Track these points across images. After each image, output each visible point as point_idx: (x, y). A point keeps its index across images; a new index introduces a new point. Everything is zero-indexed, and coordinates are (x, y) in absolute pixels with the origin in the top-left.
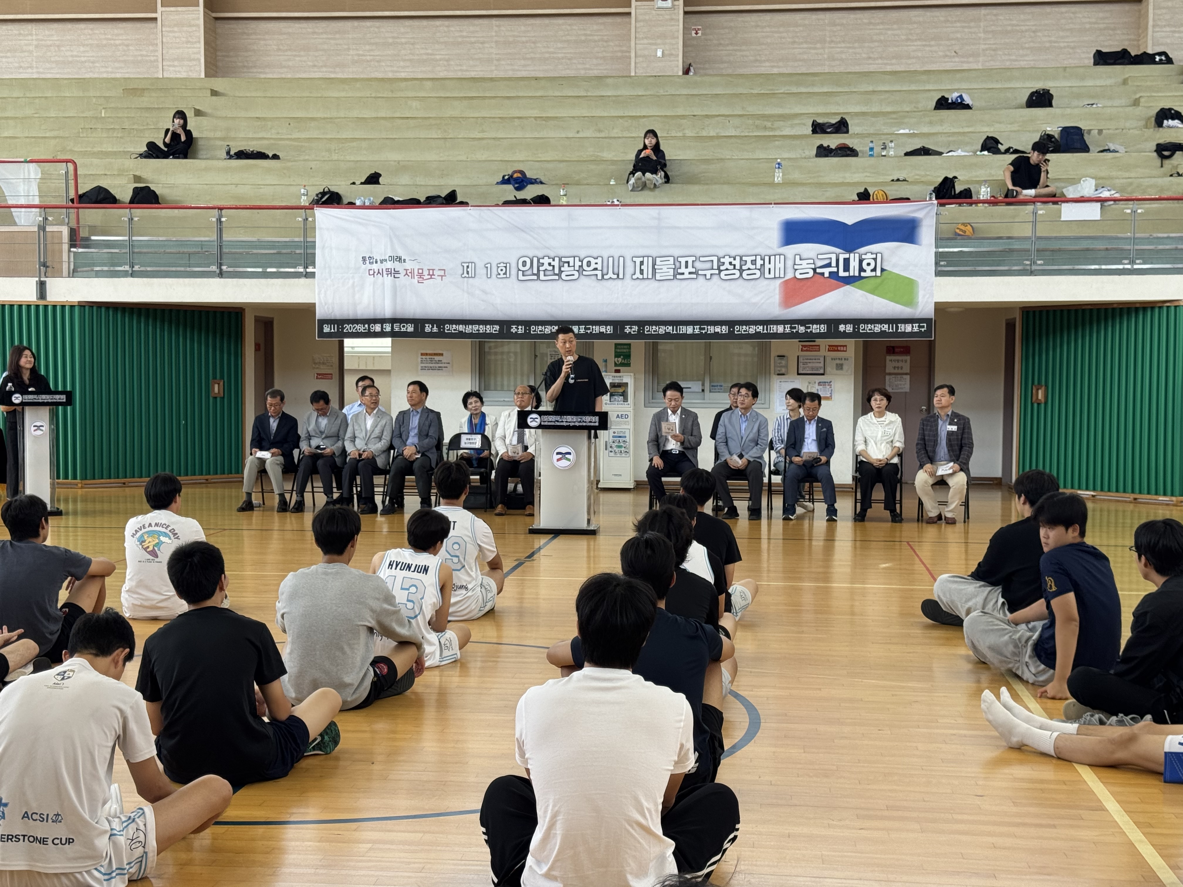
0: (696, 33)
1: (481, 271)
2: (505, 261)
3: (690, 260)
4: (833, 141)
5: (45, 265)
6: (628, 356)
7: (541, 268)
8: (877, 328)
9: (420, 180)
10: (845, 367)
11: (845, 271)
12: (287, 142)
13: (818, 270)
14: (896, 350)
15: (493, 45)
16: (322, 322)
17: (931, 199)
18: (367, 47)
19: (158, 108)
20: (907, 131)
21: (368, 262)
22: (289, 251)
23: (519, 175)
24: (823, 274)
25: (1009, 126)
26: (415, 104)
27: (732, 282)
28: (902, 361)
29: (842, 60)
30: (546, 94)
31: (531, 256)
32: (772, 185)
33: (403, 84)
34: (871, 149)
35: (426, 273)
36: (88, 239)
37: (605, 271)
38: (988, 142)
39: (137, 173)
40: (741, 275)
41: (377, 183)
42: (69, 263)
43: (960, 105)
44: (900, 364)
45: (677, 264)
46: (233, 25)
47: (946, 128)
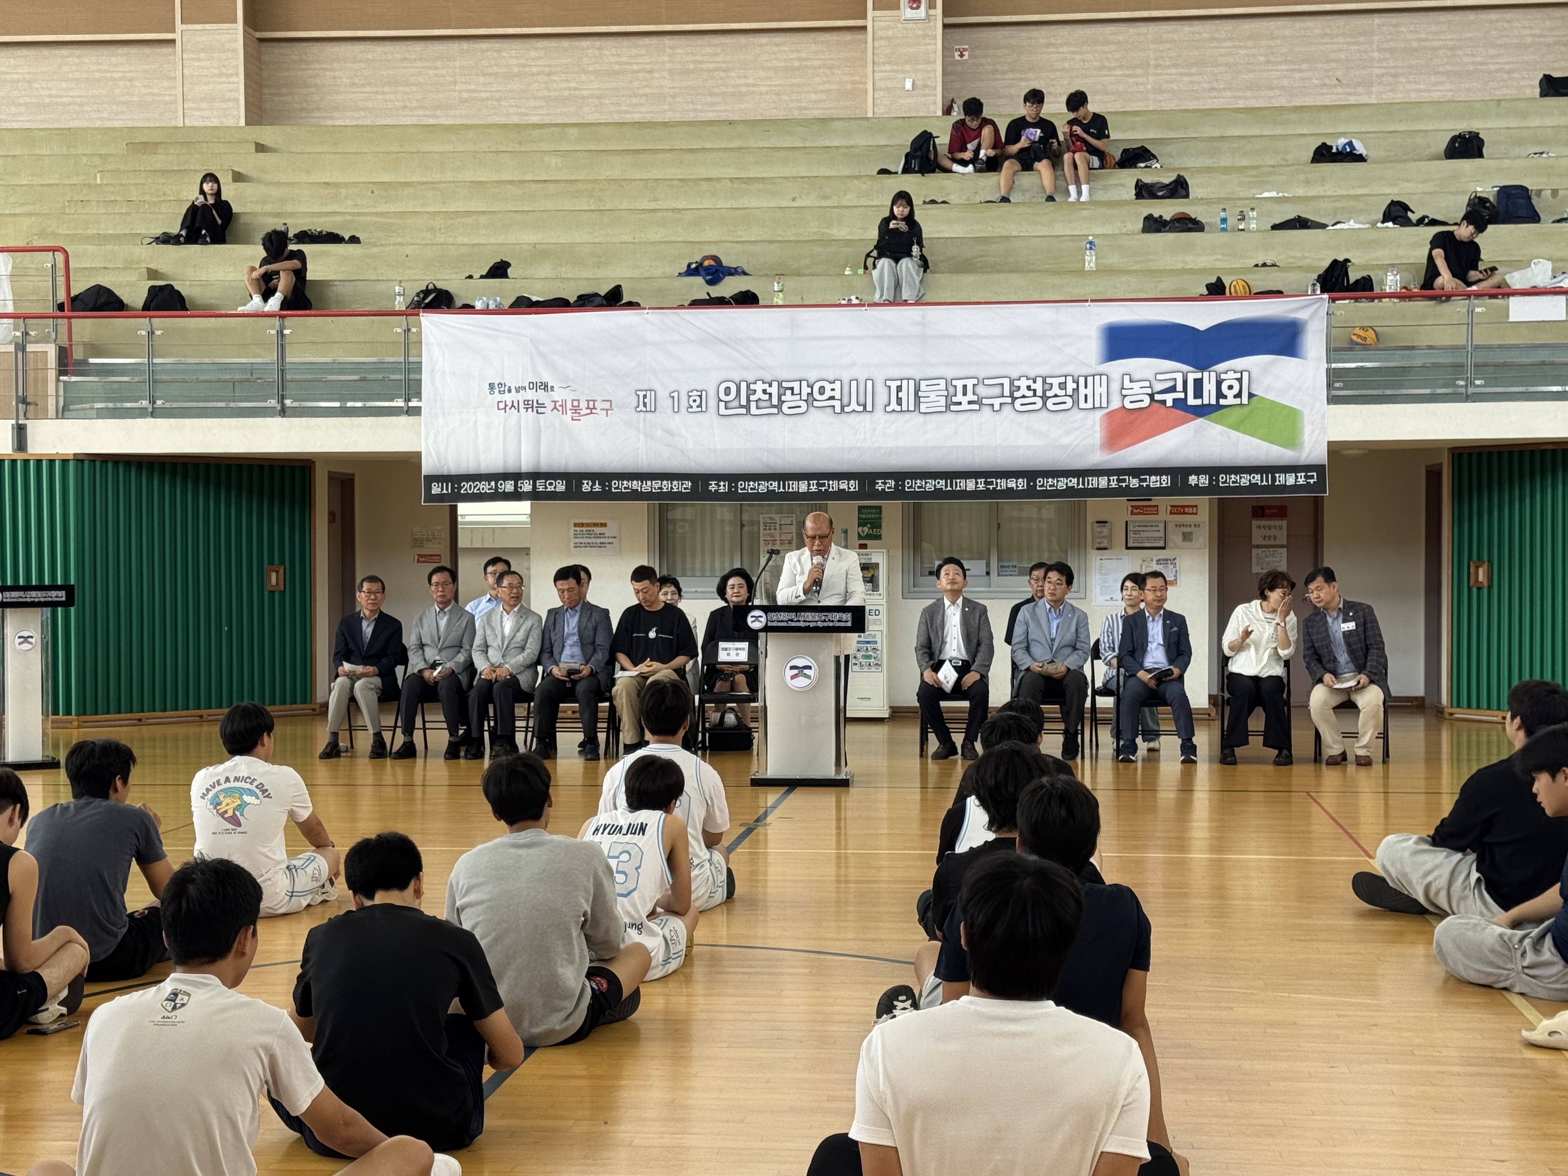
0: (962, 55)
1: (665, 403)
2: (699, 388)
3: (970, 383)
4: (1166, 209)
5: (24, 401)
6: (876, 524)
7: (752, 398)
8: (1245, 480)
9: (566, 271)
10: (1194, 536)
11: (1196, 397)
12: (369, 218)
13: (1158, 397)
14: (1267, 511)
15: (666, 74)
16: (432, 479)
17: (1314, 291)
18: (482, 79)
19: (179, 171)
20: (1273, 194)
21: (496, 391)
22: (380, 377)
23: (712, 263)
24: (1164, 402)
25: (1421, 186)
26: (554, 161)
27: (1032, 415)
28: (1275, 527)
29: (1172, 91)
30: (744, 145)
31: (737, 380)
32: (1081, 272)
33: (536, 133)
34: (1224, 220)
35: (583, 405)
36: (84, 362)
37: (846, 400)
38: (1393, 208)
39: (152, 266)
40: (1044, 404)
41: (505, 275)
42: (57, 396)
43: (1349, 156)
44: (1273, 532)
45: (951, 390)
46: (287, 49)
47: (1330, 190)
